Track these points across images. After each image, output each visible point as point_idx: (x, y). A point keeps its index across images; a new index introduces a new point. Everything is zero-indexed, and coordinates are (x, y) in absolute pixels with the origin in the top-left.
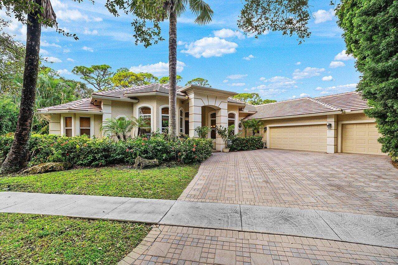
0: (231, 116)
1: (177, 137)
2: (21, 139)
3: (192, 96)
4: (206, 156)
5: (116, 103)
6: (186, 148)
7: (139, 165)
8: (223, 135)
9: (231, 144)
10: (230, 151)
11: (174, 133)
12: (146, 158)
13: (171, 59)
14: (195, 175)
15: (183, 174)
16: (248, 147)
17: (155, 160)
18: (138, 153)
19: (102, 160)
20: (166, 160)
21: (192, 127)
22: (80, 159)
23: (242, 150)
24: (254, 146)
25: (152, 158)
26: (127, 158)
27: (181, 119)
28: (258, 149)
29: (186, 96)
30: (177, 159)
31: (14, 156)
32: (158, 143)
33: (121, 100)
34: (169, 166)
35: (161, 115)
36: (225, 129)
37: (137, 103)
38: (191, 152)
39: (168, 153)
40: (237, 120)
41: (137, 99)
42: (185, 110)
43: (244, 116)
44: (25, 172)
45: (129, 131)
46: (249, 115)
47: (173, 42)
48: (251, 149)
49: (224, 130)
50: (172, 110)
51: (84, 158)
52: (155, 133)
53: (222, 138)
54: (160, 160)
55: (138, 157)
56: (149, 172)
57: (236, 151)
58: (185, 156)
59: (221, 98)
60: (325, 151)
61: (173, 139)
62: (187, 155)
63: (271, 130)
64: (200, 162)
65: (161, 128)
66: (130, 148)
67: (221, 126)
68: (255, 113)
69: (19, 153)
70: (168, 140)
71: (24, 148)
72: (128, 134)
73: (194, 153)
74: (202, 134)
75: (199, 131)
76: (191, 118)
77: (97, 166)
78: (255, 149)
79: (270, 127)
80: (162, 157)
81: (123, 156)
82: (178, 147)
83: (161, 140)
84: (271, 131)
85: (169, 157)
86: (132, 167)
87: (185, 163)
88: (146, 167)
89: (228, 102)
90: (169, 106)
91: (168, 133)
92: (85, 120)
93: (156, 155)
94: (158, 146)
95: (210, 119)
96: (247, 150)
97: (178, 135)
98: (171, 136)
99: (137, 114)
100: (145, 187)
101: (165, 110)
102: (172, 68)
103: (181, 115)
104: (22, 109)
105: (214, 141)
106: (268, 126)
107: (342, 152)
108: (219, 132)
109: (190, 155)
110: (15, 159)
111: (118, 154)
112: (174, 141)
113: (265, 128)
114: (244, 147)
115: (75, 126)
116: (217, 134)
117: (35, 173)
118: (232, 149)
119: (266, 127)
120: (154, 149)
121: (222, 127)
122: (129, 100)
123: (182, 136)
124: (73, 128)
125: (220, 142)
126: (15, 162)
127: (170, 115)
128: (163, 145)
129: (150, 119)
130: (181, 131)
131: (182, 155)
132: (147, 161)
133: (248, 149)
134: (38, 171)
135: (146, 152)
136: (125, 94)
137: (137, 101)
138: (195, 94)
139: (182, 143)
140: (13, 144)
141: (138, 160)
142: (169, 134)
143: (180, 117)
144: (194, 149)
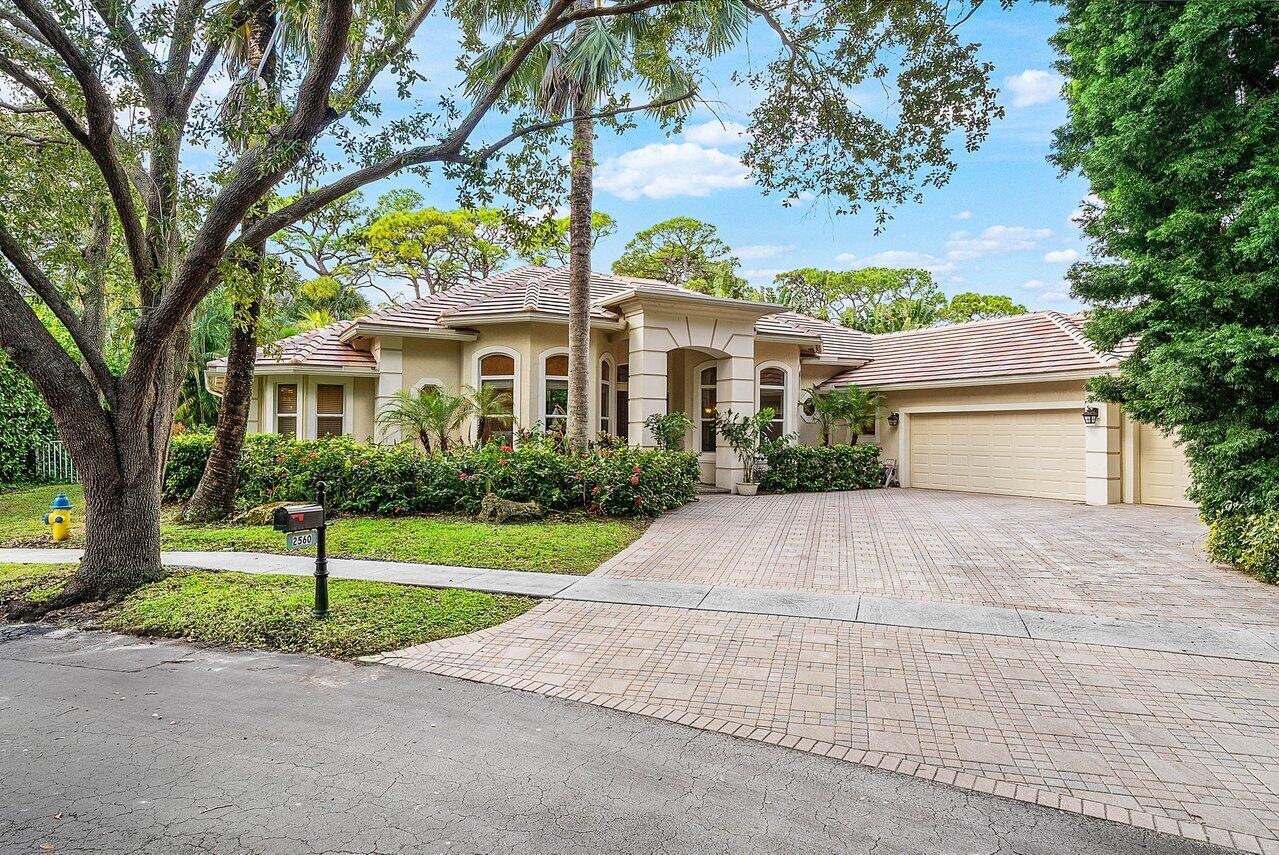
0: (773, 376)
1: (591, 446)
2: (230, 444)
3: (637, 320)
4: (673, 500)
5: (414, 346)
6: (615, 475)
7: (493, 514)
8: (737, 440)
9: (767, 468)
10: (761, 491)
11: (581, 433)
12: (507, 497)
13: (576, 232)
14: (634, 540)
15: (603, 537)
16: (826, 479)
17: (533, 503)
18: (489, 484)
19: (401, 498)
20: (559, 506)
21: (638, 413)
22: (346, 497)
23: (801, 489)
24: (846, 477)
25: (522, 499)
26: (461, 496)
27: (605, 388)
28: (865, 487)
29: (621, 320)
30: (589, 504)
31: (215, 483)
32: (540, 460)
33: (431, 336)
34: (568, 521)
35: (543, 377)
36: (746, 419)
37: (473, 343)
38: (626, 487)
39: (565, 486)
40: (794, 391)
41: (476, 331)
42: (618, 360)
43: (823, 376)
44: (238, 522)
45: (457, 425)
46: (844, 371)
47: (582, 184)
48: (836, 485)
49: (743, 425)
50: (577, 369)
51: (358, 494)
52: (525, 431)
53: (735, 450)
54: (545, 504)
55: (490, 495)
56: (519, 530)
57: (781, 493)
58: (610, 496)
59: (731, 322)
60: (1081, 498)
61: (578, 451)
62: (617, 493)
63: (913, 423)
64: (652, 515)
65: (542, 416)
66: (469, 472)
67: (730, 413)
68: (865, 364)
69: (226, 477)
70: (563, 453)
71: (234, 464)
72: (453, 435)
73: (636, 488)
74: (669, 437)
75: (658, 428)
76: (636, 387)
77: (391, 514)
78: (852, 489)
79: (912, 416)
80: (551, 496)
81: (452, 491)
82: (591, 471)
83: (548, 451)
84: (914, 428)
85: (567, 497)
86: (475, 520)
87: (610, 515)
88: (511, 520)
89: (759, 333)
90: (569, 350)
91: (564, 433)
92: (330, 392)
93: (534, 493)
94: (540, 467)
95: (698, 389)
96: (821, 490)
97: (593, 440)
98: (574, 441)
99: (472, 374)
100: (517, 554)
101: (557, 364)
102: (579, 254)
103: (605, 376)
104: (233, 377)
105: (706, 457)
106: (903, 412)
107: (1138, 502)
108: (724, 432)
109: (623, 493)
110: (218, 489)
111: (441, 486)
112: (581, 455)
113: (894, 419)
114: (812, 480)
115: (306, 410)
116: (720, 438)
117: (259, 524)
118: (767, 486)
119: (897, 415)
120: (527, 476)
121: (733, 416)
122: (453, 335)
123: (606, 443)
124: (299, 415)
125: (729, 462)
126: (217, 497)
127: (570, 378)
128: (554, 466)
129: (511, 391)
130: (605, 425)
131: (604, 492)
132: (513, 505)
133: (827, 485)
134: (266, 520)
135: (506, 482)
136: (442, 319)
137: (474, 338)
138: (648, 314)
139: (602, 461)
140: (213, 456)
141: (489, 501)
142: (569, 435)
143: (601, 381)
144: (634, 478)
